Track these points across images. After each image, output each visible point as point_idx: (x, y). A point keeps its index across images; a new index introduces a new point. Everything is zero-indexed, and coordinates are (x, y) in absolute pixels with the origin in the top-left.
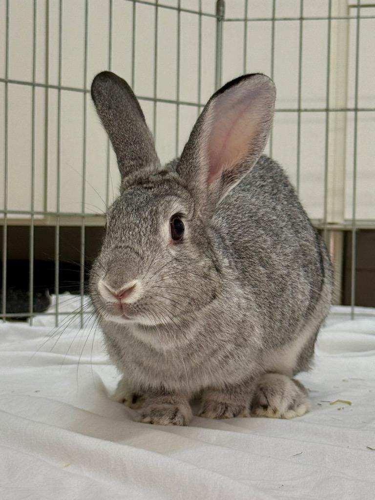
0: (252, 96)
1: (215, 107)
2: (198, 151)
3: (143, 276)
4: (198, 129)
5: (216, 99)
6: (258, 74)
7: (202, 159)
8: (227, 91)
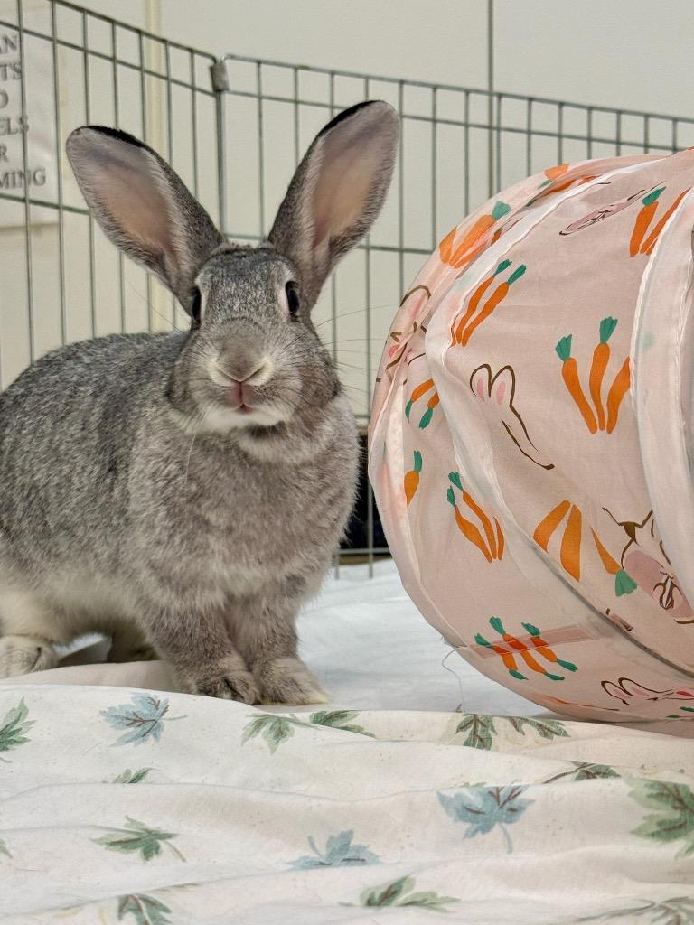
0: (371, 131)
1: (326, 145)
2: (300, 210)
3: (270, 352)
4: (301, 179)
5: (324, 136)
6: (379, 101)
7: (305, 220)
8: (340, 124)
